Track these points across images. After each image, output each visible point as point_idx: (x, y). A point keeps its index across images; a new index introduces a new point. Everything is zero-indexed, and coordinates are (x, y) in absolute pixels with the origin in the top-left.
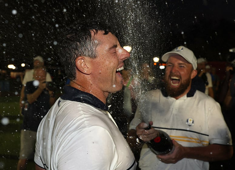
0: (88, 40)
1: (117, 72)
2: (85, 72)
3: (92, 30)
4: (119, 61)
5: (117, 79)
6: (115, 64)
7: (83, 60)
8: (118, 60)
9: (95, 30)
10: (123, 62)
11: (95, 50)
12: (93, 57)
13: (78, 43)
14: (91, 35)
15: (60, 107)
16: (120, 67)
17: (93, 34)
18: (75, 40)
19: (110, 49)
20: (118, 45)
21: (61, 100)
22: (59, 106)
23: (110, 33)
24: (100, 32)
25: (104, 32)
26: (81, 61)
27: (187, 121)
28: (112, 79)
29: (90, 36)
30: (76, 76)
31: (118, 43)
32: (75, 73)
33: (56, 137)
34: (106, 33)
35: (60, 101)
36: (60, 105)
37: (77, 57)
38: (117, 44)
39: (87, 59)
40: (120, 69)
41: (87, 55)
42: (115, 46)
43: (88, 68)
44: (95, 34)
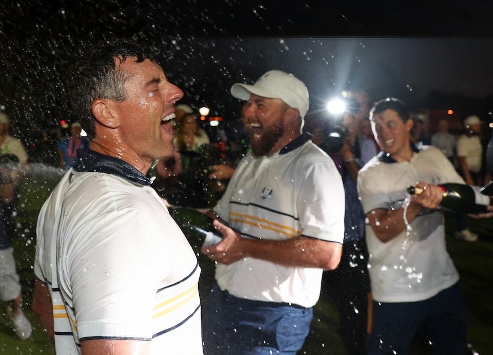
0: (110, 72)
1: (163, 123)
2: (110, 124)
3: (117, 57)
4: (164, 105)
5: (163, 137)
6: (156, 109)
7: (104, 106)
8: (163, 103)
9: (121, 57)
10: (172, 106)
11: (123, 87)
12: (119, 98)
13: (95, 79)
14: (114, 64)
15: (72, 184)
16: (169, 115)
17: (117, 62)
18: (90, 74)
19: (148, 84)
20: (161, 79)
21: (74, 172)
22: (70, 182)
23: (147, 61)
24: (129, 59)
25: (136, 58)
26: (101, 107)
27: (263, 191)
28: (154, 135)
29: (114, 66)
30: (96, 132)
31: (162, 75)
32: (95, 128)
33: (65, 230)
34: (140, 60)
35: (73, 175)
36: (73, 181)
37: (95, 99)
38: (160, 77)
39: (110, 102)
40: (167, 118)
41: (109, 96)
42: (157, 81)
43: (114, 117)
44: (121, 63)
